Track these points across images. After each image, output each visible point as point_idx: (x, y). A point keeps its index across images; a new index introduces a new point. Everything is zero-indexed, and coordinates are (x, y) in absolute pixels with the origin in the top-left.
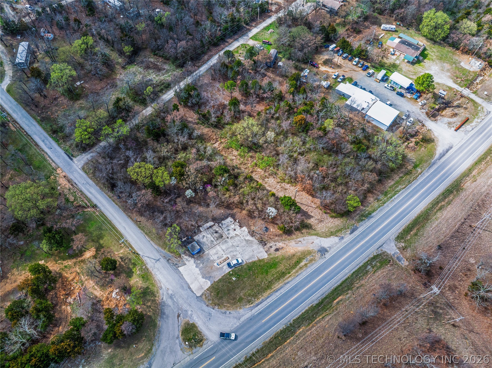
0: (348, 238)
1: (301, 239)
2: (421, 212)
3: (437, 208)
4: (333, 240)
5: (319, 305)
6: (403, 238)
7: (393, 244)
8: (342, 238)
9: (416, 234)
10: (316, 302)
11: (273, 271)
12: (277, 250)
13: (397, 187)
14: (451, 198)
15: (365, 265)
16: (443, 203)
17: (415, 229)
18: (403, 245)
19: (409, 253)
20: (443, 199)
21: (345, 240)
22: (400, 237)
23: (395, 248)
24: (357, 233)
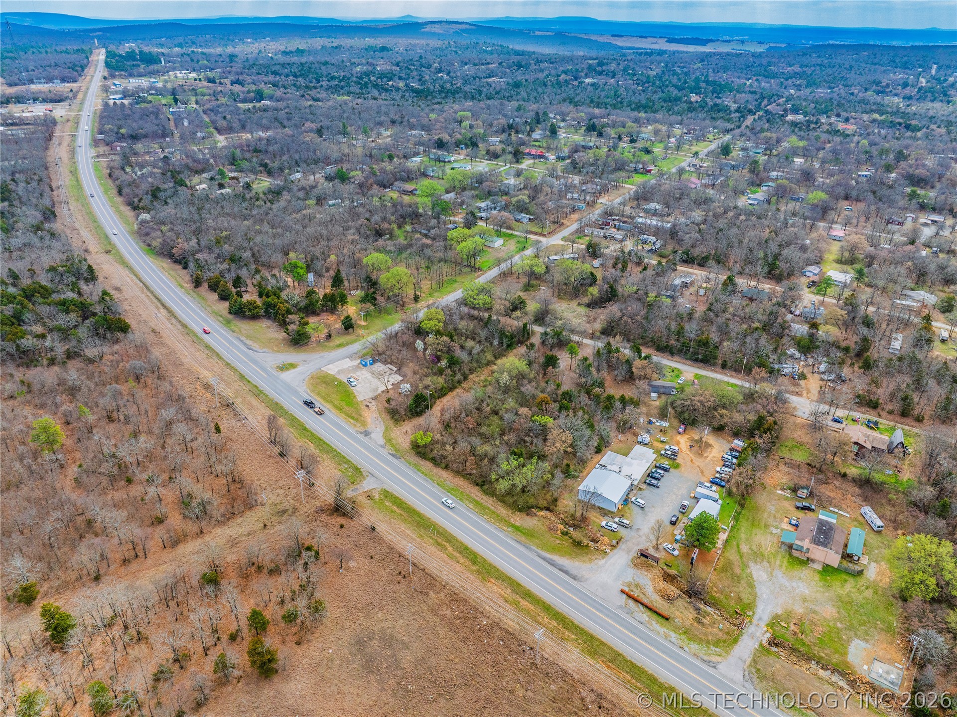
0: (384, 452)
1: (380, 419)
2: (429, 519)
3: (440, 541)
4: (382, 441)
5: (305, 429)
6: (386, 497)
7: (375, 486)
8: (383, 447)
9: (392, 511)
10: (307, 427)
11: (343, 404)
12: (367, 406)
13: (470, 502)
14: (462, 561)
15: (347, 462)
16: (450, 549)
17: (402, 512)
18: (377, 497)
19: (363, 500)
20: (456, 549)
21: (382, 449)
22: (386, 494)
23: (371, 487)
24: (390, 458)
